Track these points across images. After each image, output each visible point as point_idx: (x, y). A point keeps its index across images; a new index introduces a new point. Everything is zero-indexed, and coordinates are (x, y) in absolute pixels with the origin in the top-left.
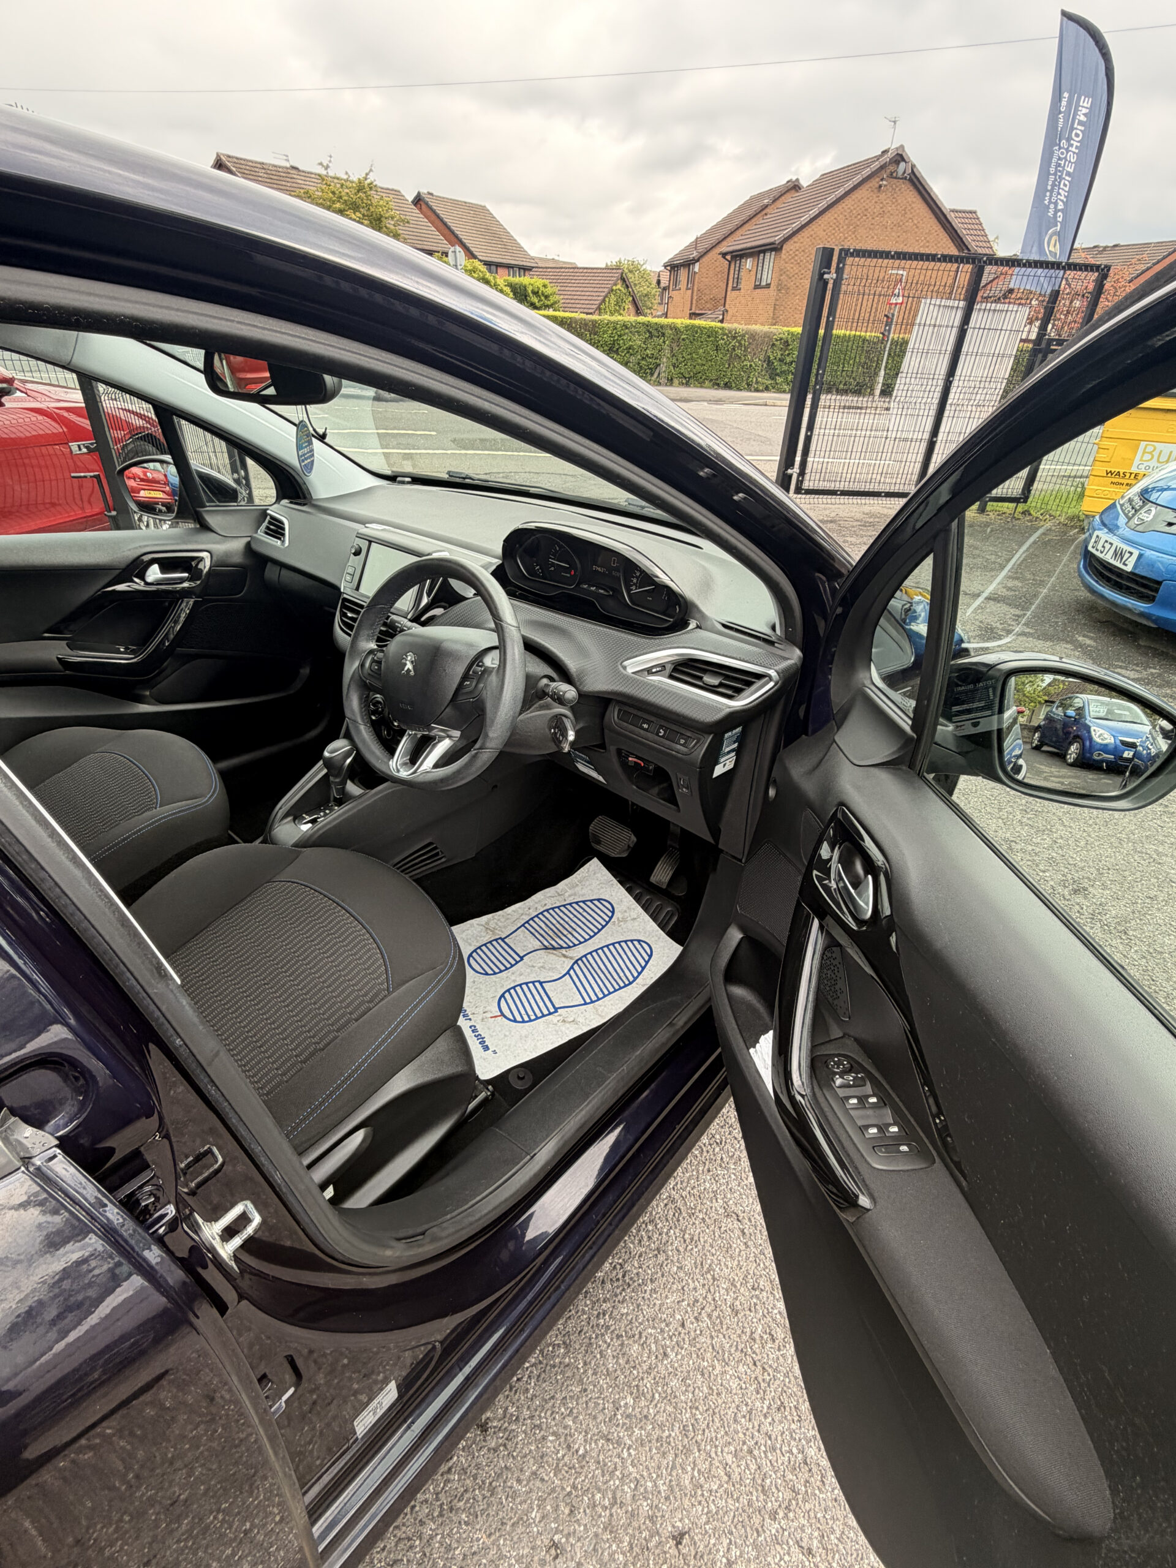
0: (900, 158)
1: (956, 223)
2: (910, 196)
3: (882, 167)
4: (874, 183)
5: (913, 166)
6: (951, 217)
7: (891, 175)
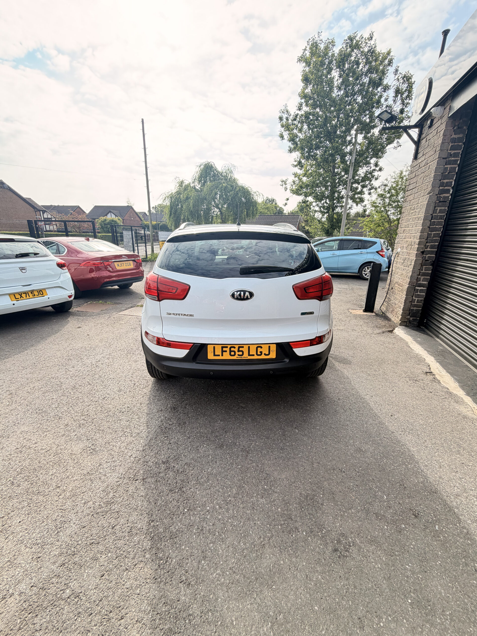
0: (2, 183)
7: (1, 187)
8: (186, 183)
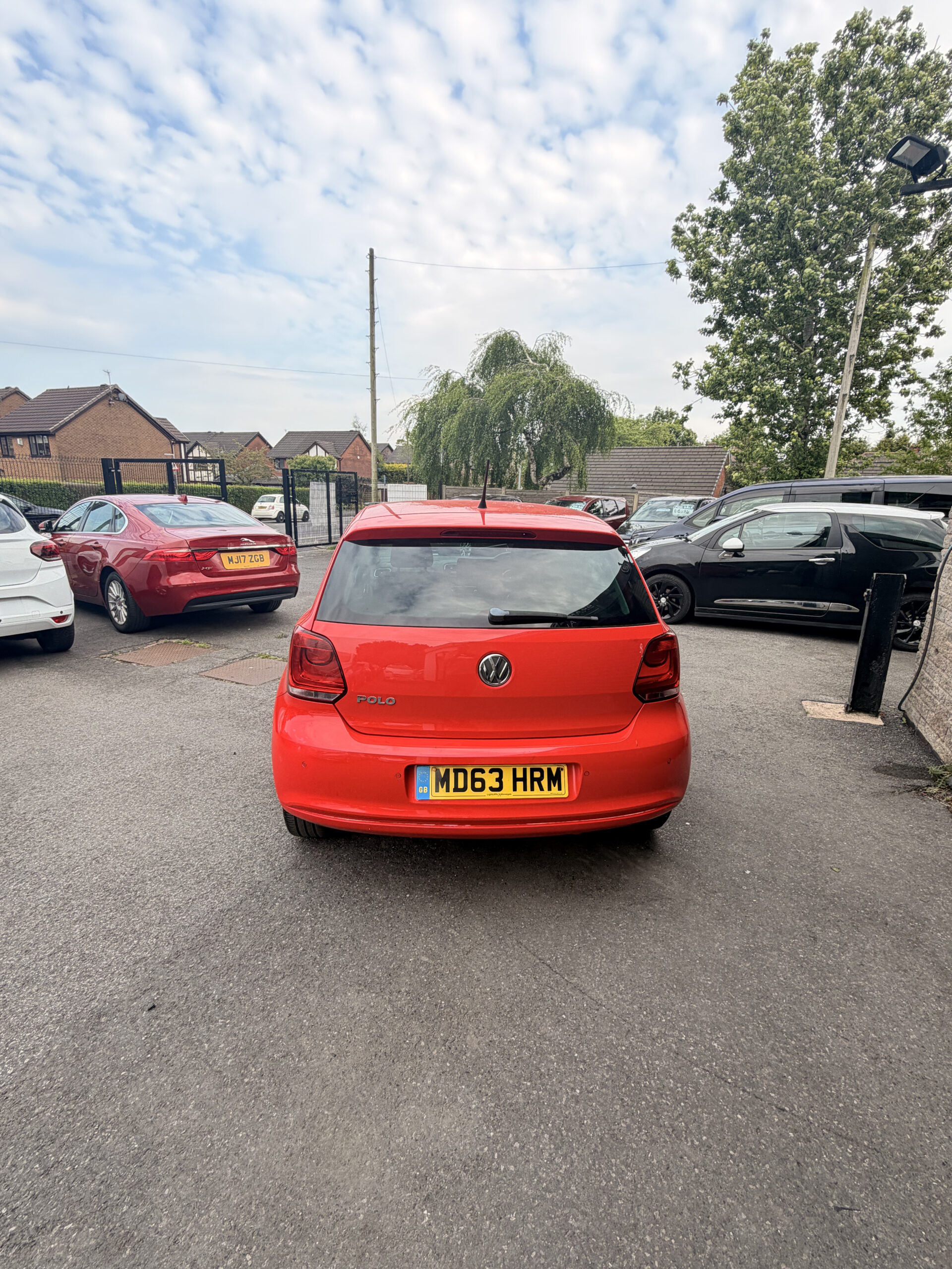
0: (117, 391)
1: (162, 425)
2: (131, 411)
3: (108, 395)
4: (106, 402)
5: (127, 396)
6: (158, 422)
7: (114, 399)
8: (456, 377)
